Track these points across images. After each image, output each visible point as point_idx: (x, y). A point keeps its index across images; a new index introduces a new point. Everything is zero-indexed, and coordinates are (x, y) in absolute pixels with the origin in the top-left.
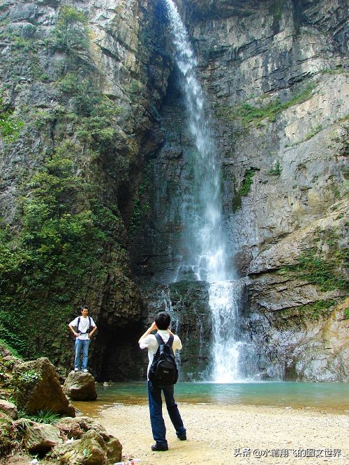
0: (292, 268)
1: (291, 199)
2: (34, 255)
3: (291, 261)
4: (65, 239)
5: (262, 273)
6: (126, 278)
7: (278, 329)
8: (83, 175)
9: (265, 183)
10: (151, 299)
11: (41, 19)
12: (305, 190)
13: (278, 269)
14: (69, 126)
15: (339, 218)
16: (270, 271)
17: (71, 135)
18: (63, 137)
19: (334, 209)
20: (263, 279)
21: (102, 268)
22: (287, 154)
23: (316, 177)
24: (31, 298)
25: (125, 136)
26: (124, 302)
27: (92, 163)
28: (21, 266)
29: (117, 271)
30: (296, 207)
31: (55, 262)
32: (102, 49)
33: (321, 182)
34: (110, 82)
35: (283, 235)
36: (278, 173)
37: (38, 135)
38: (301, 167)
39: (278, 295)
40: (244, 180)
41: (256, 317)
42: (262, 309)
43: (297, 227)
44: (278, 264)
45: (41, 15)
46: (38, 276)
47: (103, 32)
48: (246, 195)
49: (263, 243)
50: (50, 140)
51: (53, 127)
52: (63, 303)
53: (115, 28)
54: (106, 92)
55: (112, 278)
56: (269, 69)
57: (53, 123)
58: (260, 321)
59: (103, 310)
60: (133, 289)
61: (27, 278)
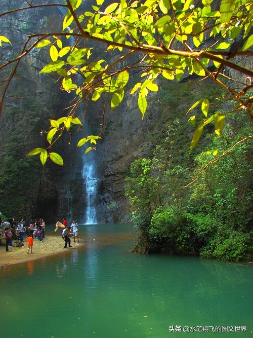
0: (122, 174)
1: (126, 140)
2: (9, 177)
3: (121, 171)
4: (21, 169)
5: (109, 175)
6: (49, 181)
7: (115, 201)
8: (28, 138)
9: (116, 130)
10: (61, 188)
11: (4, 57)
12: (132, 135)
13: (116, 174)
14: (20, 115)
15: (142, 151)
16: (113, 175)
17: (22, 119)
18: (18, 121)
19: (142, 146)
20: (109, 178)
21: (38, 178)
22: (126, 116)
23: (137, 129)
24: (9, 194)
25: (48, 111)
26: (48, 191)
27: (32, 132)
28: (4, 182)
29: (44, 178)
30: (127, 143)
31: (18, 179)
32: (35, 67)
33: (139, 132)
34: (39, 86)
35: (121, 157)
36: (121, 125)
37: (7, 122)
38: (131, 123)
39: (116, 185)
40: (107, 128)
41: (107, 195)
42: (109, 192)
43: (127, 153)
44: (116, 172)
45: (4, 54)
46: (11, 186)
47: (35, 59)
48: (107, 136)
49: (112, 160)
50: (13, 123)
51: (14, 116)
52: (22, 195)
53: (41, 56)
54: (38, 92)
55: (42, 182)
56: (124, 64)
57: (13, 114)
58: (108, 197)
59: (39, 196)
60: (52, 186)
61: (7, 187)
